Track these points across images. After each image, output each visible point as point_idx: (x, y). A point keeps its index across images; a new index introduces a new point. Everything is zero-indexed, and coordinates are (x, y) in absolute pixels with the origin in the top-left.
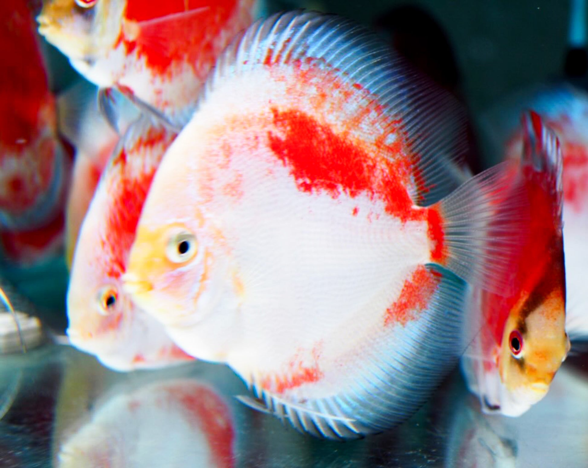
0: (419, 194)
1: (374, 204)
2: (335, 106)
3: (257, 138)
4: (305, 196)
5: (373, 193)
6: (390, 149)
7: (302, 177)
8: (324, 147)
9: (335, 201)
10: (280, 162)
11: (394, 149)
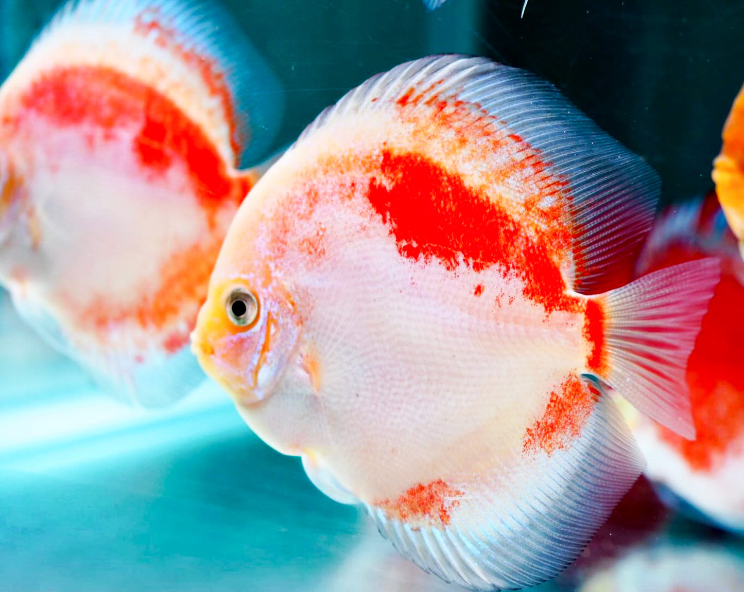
0: (577, 276)
1: (507, 283)
2: (475, 154)
3: (353, 185)
4: (407, 263)
5: (508, 269)
6: (544, 214)
7: (408, 239)
8: (445, 204)
9: (451, 273)
10: (379, 217)
11: (550, 215)
